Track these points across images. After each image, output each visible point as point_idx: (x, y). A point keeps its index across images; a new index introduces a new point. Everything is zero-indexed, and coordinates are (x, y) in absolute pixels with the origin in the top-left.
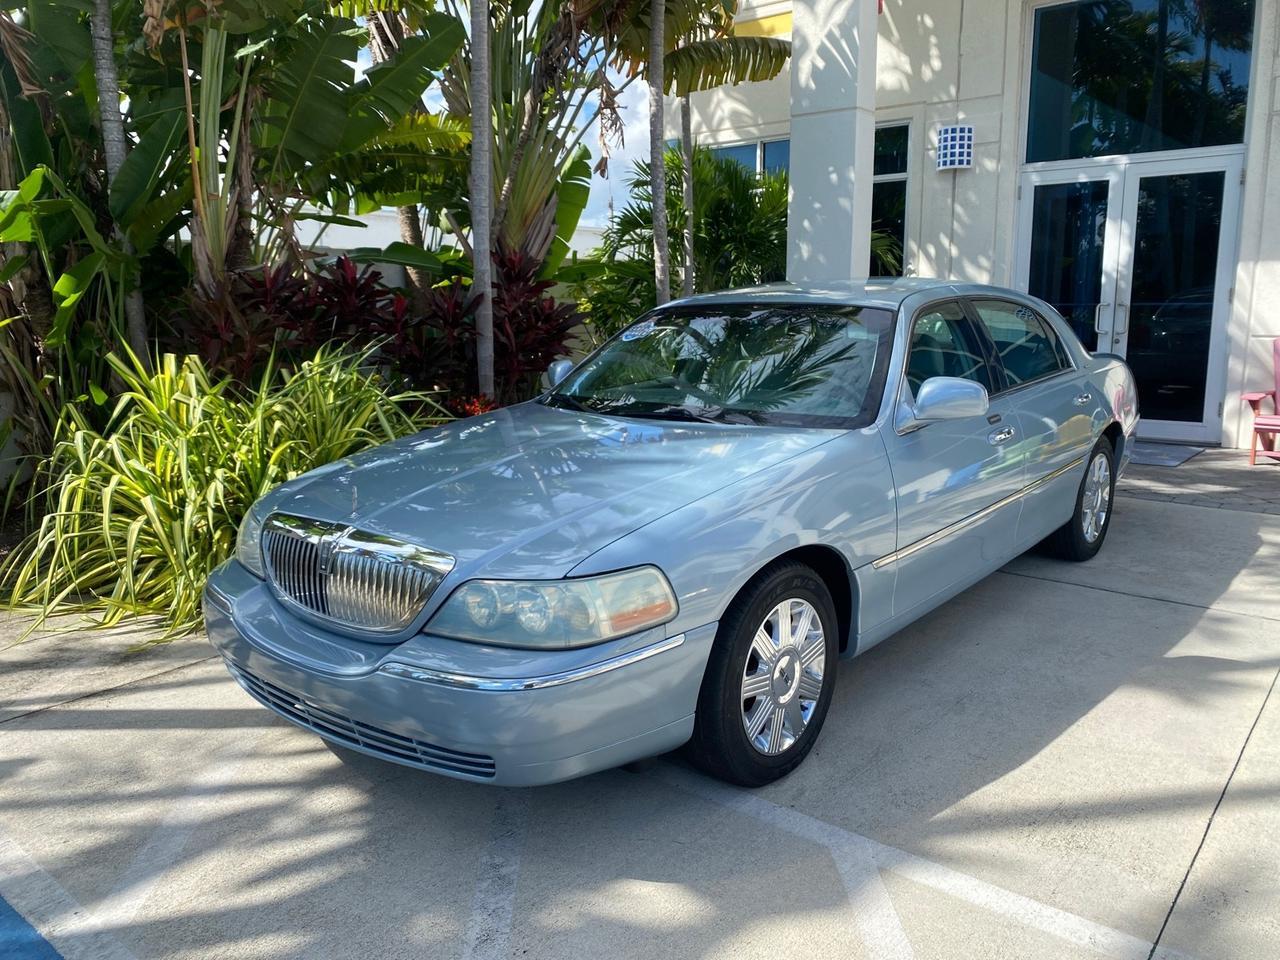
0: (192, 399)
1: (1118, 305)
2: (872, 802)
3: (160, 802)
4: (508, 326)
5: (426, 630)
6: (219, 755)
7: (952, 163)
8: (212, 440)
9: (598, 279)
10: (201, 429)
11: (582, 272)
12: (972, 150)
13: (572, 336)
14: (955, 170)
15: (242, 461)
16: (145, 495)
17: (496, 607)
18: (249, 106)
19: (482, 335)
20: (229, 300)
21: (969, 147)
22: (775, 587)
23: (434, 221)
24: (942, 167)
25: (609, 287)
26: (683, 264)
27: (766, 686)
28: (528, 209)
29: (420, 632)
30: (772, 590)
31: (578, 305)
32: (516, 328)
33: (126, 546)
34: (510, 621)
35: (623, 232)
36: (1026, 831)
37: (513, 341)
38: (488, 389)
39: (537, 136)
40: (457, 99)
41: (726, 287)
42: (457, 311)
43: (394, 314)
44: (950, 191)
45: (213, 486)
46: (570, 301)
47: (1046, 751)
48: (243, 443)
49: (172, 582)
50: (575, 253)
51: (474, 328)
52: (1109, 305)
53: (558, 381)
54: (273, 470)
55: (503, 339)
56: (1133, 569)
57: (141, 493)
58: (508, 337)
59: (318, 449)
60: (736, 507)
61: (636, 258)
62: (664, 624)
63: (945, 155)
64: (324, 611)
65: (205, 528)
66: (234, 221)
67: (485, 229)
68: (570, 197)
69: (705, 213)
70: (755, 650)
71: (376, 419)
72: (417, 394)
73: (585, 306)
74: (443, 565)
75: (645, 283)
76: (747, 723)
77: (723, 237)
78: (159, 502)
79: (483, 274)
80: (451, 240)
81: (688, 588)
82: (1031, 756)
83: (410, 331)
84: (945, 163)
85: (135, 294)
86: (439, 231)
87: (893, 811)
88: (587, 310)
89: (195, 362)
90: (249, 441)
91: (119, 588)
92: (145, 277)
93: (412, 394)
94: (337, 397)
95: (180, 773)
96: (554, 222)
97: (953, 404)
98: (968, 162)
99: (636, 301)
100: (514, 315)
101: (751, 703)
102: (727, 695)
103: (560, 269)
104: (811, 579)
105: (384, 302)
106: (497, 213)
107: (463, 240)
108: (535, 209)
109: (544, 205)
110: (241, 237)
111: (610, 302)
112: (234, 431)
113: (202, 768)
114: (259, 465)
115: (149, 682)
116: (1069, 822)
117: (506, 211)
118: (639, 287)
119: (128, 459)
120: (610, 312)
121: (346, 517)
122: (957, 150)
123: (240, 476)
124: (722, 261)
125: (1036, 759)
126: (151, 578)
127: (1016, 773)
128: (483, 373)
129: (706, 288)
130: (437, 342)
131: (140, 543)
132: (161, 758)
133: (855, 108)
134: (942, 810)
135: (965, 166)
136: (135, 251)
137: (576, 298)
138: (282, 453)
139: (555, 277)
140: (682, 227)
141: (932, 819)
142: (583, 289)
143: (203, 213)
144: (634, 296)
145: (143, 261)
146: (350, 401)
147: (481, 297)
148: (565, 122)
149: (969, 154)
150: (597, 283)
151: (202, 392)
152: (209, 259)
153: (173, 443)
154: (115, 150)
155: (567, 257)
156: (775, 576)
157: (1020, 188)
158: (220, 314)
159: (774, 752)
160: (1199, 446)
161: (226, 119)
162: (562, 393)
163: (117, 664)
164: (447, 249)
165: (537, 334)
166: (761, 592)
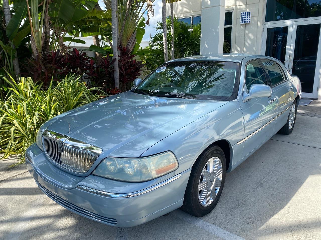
0: (29, 91)
1: (290, 61)
2: (239, 222)
3: (10, 224)
4: (123, 68)
5: (93, 173)
6: (31, 205)
7: (245, 22)
8: (34, 103)
9: (148, 54)
10: (31, 100)
11: (143, 53)
12: (250, 19)
13: (141, 71)
14: (245, 24)
15: (44, 109)
16: (15, 119)
17: (116, 166)
18: (47, 5)
19: (115, 71)
20: (40, 61)
21: (249, 17)
22: (209, 155)
23: (103, 39)
24: (242, 23)
25: (151, 57)
26: (171, 50)
27: (206, 185)
28: (128, 35)
29: (91, 174)
30: (208, 155)
31: (142, 62)
32: (125, 68)
33: (10, 134)
34: (121, 171)
35: (155, 42)
36: (292, 233)
37: (124, 72)
38: (118, 86)
39: (130, 14)
40: (108, 5)
41: (183, 57)
42: (108, 64)
43: (90, 65)
44: (244, 30)
45: (35, 116)
46: (140, 61)
47: (291, 202)
48: (44, 104)
49: (24, 145)
50: (141, 48)
51: (113, 69)
52: (287, 61)
53: (137, 85)
54: (53, 112)
55: (121, 72)
56: (303, 137)
57: (14, 119)
58: (123, 71)
59: (67, 105)
60: (194, 129)
61: (158, 49)
62: (174, 171)
63: (243, 20)
64: (61, 164)
65: (33, 129)
66: (44, 39)
67: (116, 41)
68: (140, 32)
69: (177, 36)
70: (202, 175)
71: (84, 96)
72: (97, 88)
73: (144, 62)
74: (98, 151)
75: (161, 56)
76: (200, 199)
77: (182, 43)
78: (19, 121)
79: (116, 53)
80: (107, 44)
81: (181, 155)
82: (287, 203)
83: (95, 69)
85: (15, 59)
86: (104, 41)
87: (247, 226)
88: (145, 63)
89: (30, 80)
90: (45, 103)
91: (8, 146)
92: (18, 54)
93: (95, 88)
94: (72, 89)
95: (18, 212)
96: (135, 39)
97: (259, 92)
98: (249, 22)
99: (159, 61)
100: (124, 65)
101: (201, 192)
102: (194, 191)
103: (137, 52)
104: (219, 150)
105: (87, 61)
106: (120, 36)
107: (111, 44)
108: (130, 35)
109: (133, 34)
110: (46, 43)
111: (151, 61)
112: (41, 100)
113: (25, 210)
114: (49, 110)
115: (14, 178)
116: (304, 230)
117: (122, 36)
118: (159, 56)
119: (10, 109)
120: (151, 63)
121: (67, 133)
122: (246, 19)
123: (43, 114)
124: (182, 49)
125: (289, 205)
126: (18, 143)
127: (283, 210)
128: (116, 81)
129: (177, 57)
130: (103, 72)
131: (15, 133)
132: (13, 207)
133: (220, 6)
134: (262, 225)
135: (248, 23)
136: (15, 47)
137: (142, 60)
138: (56, 107)
139: (136, 54)
140: (171, 40)
141: (260, 229)
142: (144, 57)
143: (34, 35)
144: (158, 59)
145: (17, 50)
146: (76, 91)
147: (115, 59)
148: (138, 11)
149: (249, 20)
150: (148, 56)
151: (31, 88)
152: (37, 49)
153: (22, 104)
154: (7, 17)
155: (139, 49)
156: (209, 151)
157: (263, 29)
158: (37, 65)
159: (208, 205)
160: (312, 100)
161: (40, 9)
162: (138, 88)
163: (5, 171)
164: (106, 46)
165: (131, 70)
166: (205, 156)
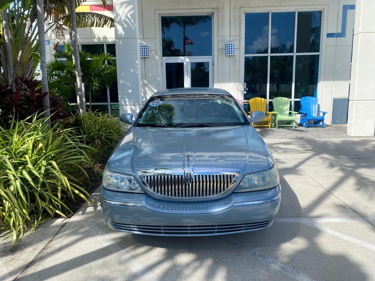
14: (144, 57)
21: (148, 51)
28: (23, 62)
29: (233, 193)
44: (144, 63)
63: (142, 53)
84: (142, 55)
109: (29, 61)
133: (136, 38)
135: (148, 56)
157: (162, 63)
